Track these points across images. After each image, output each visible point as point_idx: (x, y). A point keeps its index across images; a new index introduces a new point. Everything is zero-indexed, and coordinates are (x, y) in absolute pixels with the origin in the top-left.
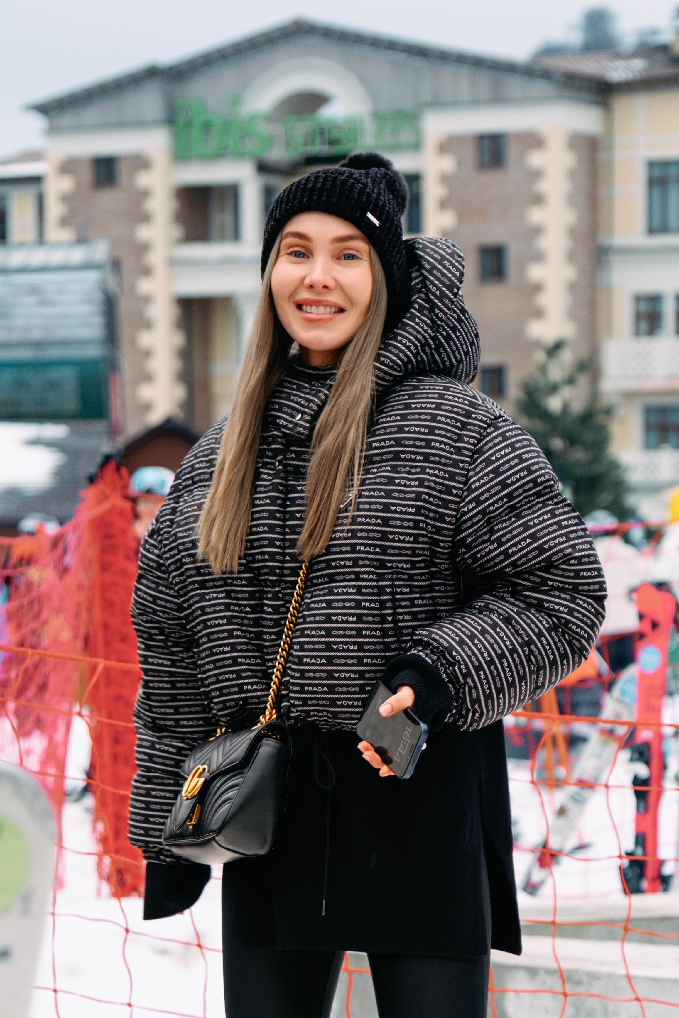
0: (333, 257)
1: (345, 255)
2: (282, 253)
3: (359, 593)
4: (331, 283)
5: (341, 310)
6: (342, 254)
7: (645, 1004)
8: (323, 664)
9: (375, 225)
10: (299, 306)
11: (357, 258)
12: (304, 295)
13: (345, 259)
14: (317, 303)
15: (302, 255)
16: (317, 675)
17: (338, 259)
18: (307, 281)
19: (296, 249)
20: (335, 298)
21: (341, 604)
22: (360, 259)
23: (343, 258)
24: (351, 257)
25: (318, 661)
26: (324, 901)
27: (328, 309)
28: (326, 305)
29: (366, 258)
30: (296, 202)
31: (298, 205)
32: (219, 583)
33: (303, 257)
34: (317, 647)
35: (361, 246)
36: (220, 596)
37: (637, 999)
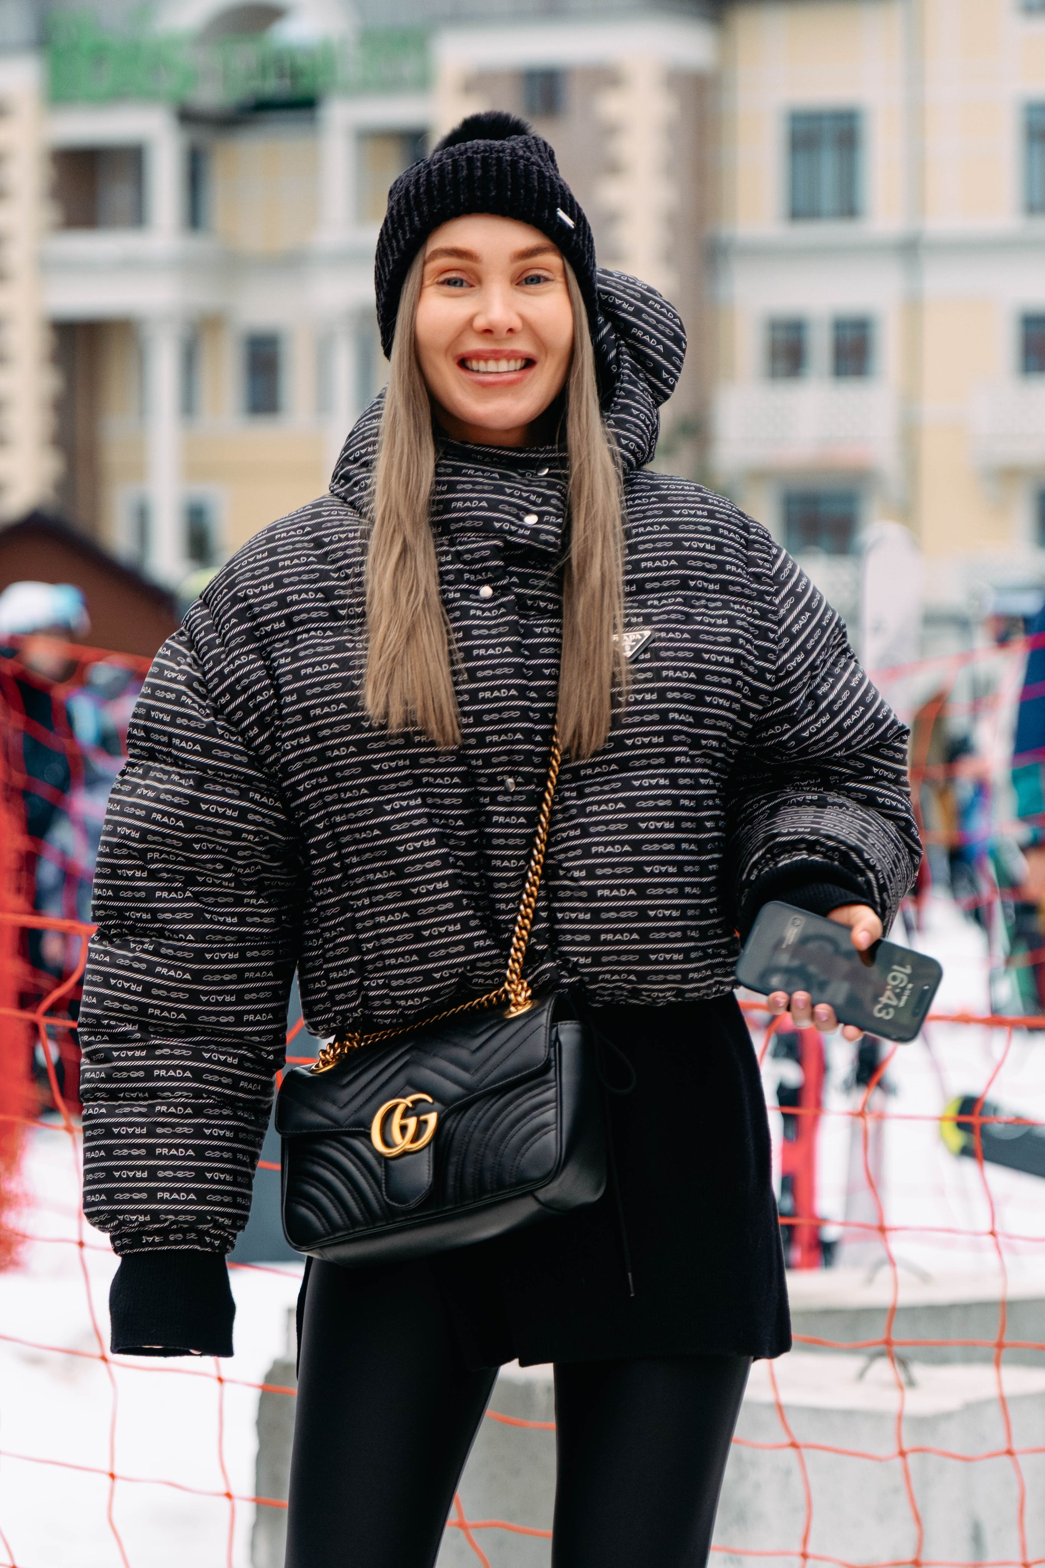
0: (512, 282)
1: (526, 279)
2: (427, 282)
3: (674, 785)
4: (517, 323)
5: (529, 363)
6: (525, 276)
7: (804, 1451)
8: (631, 898)
9: (569, 227)
10: (463, 363)
11: (547, 280)
12: (474, 344)
13: (527, 283)
14: (496, 356)
15: (458, 284)
16: (623, 915)
17: (517, 284)
18: (480, 323)
19: (453, 275)
20: (523, 346)
21: (651, 803)
22: (552, 280)
23: (524, 282)
24: (537, 280)
25: (623, 893)
26: (630, 1274)
27: (512, 363)
28: (511, 356)
29: (560, 279)
30: (448, 201)
31: (453, 207)
32: (406, 784)
33: (461, 285)
34: (619, 871)
35: (553, 261)
36: (412, 803)
37: (794, 1445)
